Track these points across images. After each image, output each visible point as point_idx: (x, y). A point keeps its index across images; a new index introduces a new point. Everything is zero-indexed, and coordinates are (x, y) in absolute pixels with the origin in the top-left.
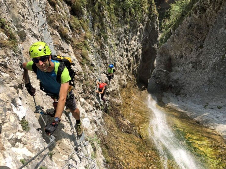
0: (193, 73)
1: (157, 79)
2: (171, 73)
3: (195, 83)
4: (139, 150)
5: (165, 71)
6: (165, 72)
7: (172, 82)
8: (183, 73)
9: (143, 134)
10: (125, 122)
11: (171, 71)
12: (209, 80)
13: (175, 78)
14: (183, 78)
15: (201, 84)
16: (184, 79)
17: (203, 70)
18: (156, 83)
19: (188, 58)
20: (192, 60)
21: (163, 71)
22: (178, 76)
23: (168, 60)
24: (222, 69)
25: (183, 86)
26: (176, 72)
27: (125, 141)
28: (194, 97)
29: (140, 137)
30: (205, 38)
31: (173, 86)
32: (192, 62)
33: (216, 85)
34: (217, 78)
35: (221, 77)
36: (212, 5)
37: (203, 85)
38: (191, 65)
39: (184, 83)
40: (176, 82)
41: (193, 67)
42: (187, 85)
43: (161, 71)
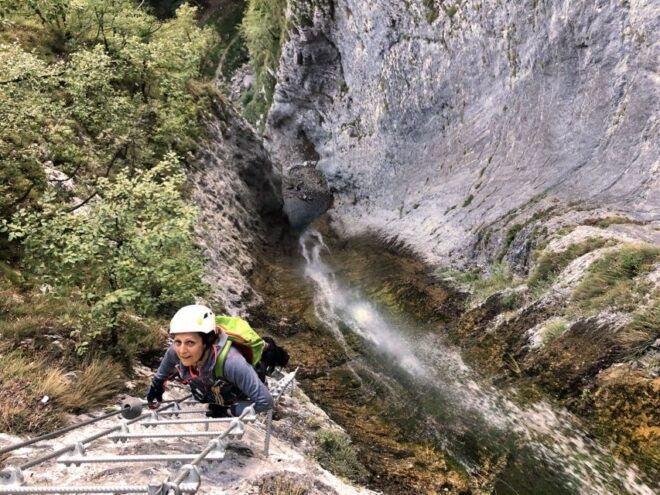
0: (358, 149)
1: (299, 189)
2: (319, 162)
3: (370, 169)
4: (311, 345)
5: (305, 164)
6: (307, 166)
7: (330, 180)
8: (341, 154)
9: (313, 324)
10: (282, 323)
11: (317, 157)
12: (388, 155)
13: (332, 170)
14: (346, 165)
15: (379, 167)
16: (349, 167)
17: (370, 135)
18: (302, 199)
19: (335, 120)
20: (343, 119)
21: (303, 166)
22: (336, 165)
23: (298, 138)
24: (395, 126)
25: (355, 182)
26: (328, 155)
27: (293, 345)
28: (381, 196)
29: (311, 330)
30: (342, 68)
31: (338, 188)
32: (344, 125)
33: (401, 161)
34: (397, 146)
35: (402, 142)
36: (316, 8)
37: (383, 167)
38: (345, 132)
39: (352, 175)
40: (338, 177)
41: (352, 135)
42: (360, 178)
43: (298, 168)
